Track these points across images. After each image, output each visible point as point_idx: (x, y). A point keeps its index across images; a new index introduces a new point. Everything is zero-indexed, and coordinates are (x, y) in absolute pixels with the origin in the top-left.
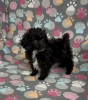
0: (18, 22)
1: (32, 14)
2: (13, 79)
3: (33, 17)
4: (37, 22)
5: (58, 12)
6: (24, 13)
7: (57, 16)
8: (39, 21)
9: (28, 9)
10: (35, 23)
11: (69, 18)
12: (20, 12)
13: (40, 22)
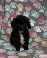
0: (12, 12)
1: (22, 6)
2: (10, 55)
3: (23, 8)
4: (26, 12)
5: (42, 5)
6: (16, 5)
8: (27, 12)
9: (19, 2)
10: (25, 13)
12: (14, 4)
13: (28, 12)
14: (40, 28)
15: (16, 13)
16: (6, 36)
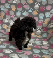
1: (15, 7)
3: (16, 8)
4: (18, 11)
5: (30, 7)
6: (10, 6)
7: (30, 9)
8: (19, 11)
9: (12, 4)
11: (36, 10)
13: (20, 12)
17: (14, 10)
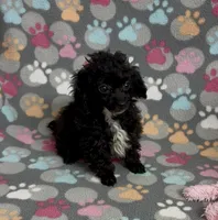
3: (81, 8)
4: (96, 23)
7: (156, 8)
8: (100, 22)
10: (89, 27)
11: (188, 13)
13: (104, 25)
14: (159, 86)
15: (52, 28)
16: (27, 130)
17: (76, 18)
